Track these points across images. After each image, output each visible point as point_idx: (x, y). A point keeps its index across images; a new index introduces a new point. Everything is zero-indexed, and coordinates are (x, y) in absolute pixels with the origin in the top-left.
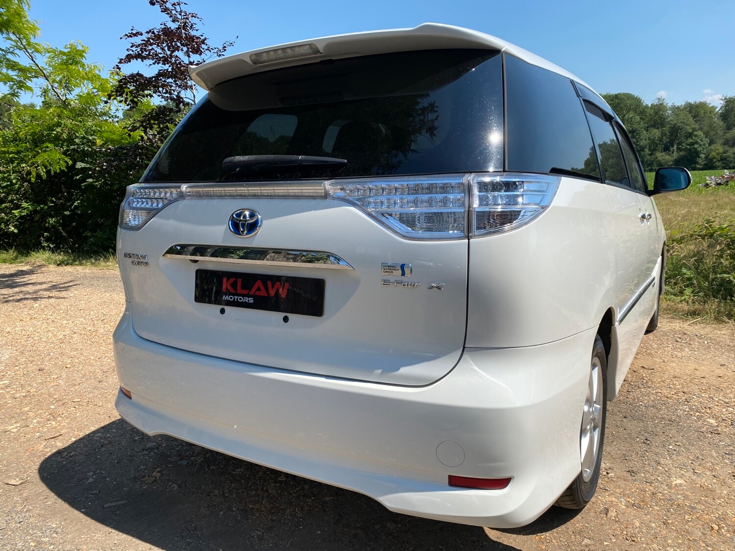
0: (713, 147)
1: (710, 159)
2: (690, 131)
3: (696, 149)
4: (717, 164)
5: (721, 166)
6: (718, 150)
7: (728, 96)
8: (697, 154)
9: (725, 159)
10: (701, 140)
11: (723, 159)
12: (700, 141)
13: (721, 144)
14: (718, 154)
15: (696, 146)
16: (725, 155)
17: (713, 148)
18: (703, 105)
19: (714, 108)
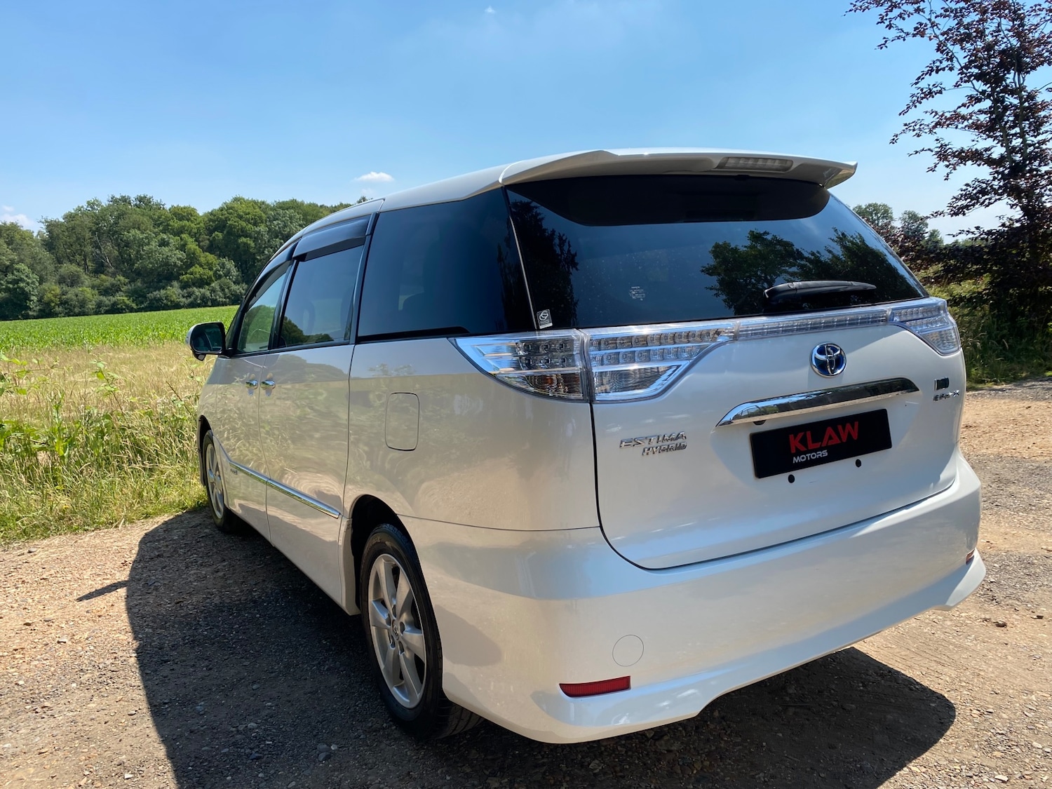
0: (45, 286)
1: (46, 303)
2: (8, 263)
3: (22, 289)
4: (57, 309)
5: (63, 312)
6: (54, 290)
7: (49, 219)
8: (26, 296)
9: (66, 302)
10: (27, 276)
11: (63, 303)
12: (26, 279)
13: (55, 283)
14: (55, 296)
15: (22, 285)
16: (64, 297)
17: (46, 288)
18: (14, 228)
19: (30, 233)
